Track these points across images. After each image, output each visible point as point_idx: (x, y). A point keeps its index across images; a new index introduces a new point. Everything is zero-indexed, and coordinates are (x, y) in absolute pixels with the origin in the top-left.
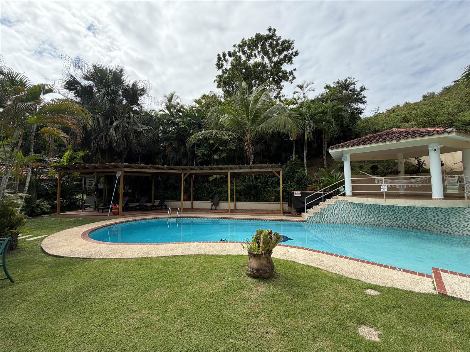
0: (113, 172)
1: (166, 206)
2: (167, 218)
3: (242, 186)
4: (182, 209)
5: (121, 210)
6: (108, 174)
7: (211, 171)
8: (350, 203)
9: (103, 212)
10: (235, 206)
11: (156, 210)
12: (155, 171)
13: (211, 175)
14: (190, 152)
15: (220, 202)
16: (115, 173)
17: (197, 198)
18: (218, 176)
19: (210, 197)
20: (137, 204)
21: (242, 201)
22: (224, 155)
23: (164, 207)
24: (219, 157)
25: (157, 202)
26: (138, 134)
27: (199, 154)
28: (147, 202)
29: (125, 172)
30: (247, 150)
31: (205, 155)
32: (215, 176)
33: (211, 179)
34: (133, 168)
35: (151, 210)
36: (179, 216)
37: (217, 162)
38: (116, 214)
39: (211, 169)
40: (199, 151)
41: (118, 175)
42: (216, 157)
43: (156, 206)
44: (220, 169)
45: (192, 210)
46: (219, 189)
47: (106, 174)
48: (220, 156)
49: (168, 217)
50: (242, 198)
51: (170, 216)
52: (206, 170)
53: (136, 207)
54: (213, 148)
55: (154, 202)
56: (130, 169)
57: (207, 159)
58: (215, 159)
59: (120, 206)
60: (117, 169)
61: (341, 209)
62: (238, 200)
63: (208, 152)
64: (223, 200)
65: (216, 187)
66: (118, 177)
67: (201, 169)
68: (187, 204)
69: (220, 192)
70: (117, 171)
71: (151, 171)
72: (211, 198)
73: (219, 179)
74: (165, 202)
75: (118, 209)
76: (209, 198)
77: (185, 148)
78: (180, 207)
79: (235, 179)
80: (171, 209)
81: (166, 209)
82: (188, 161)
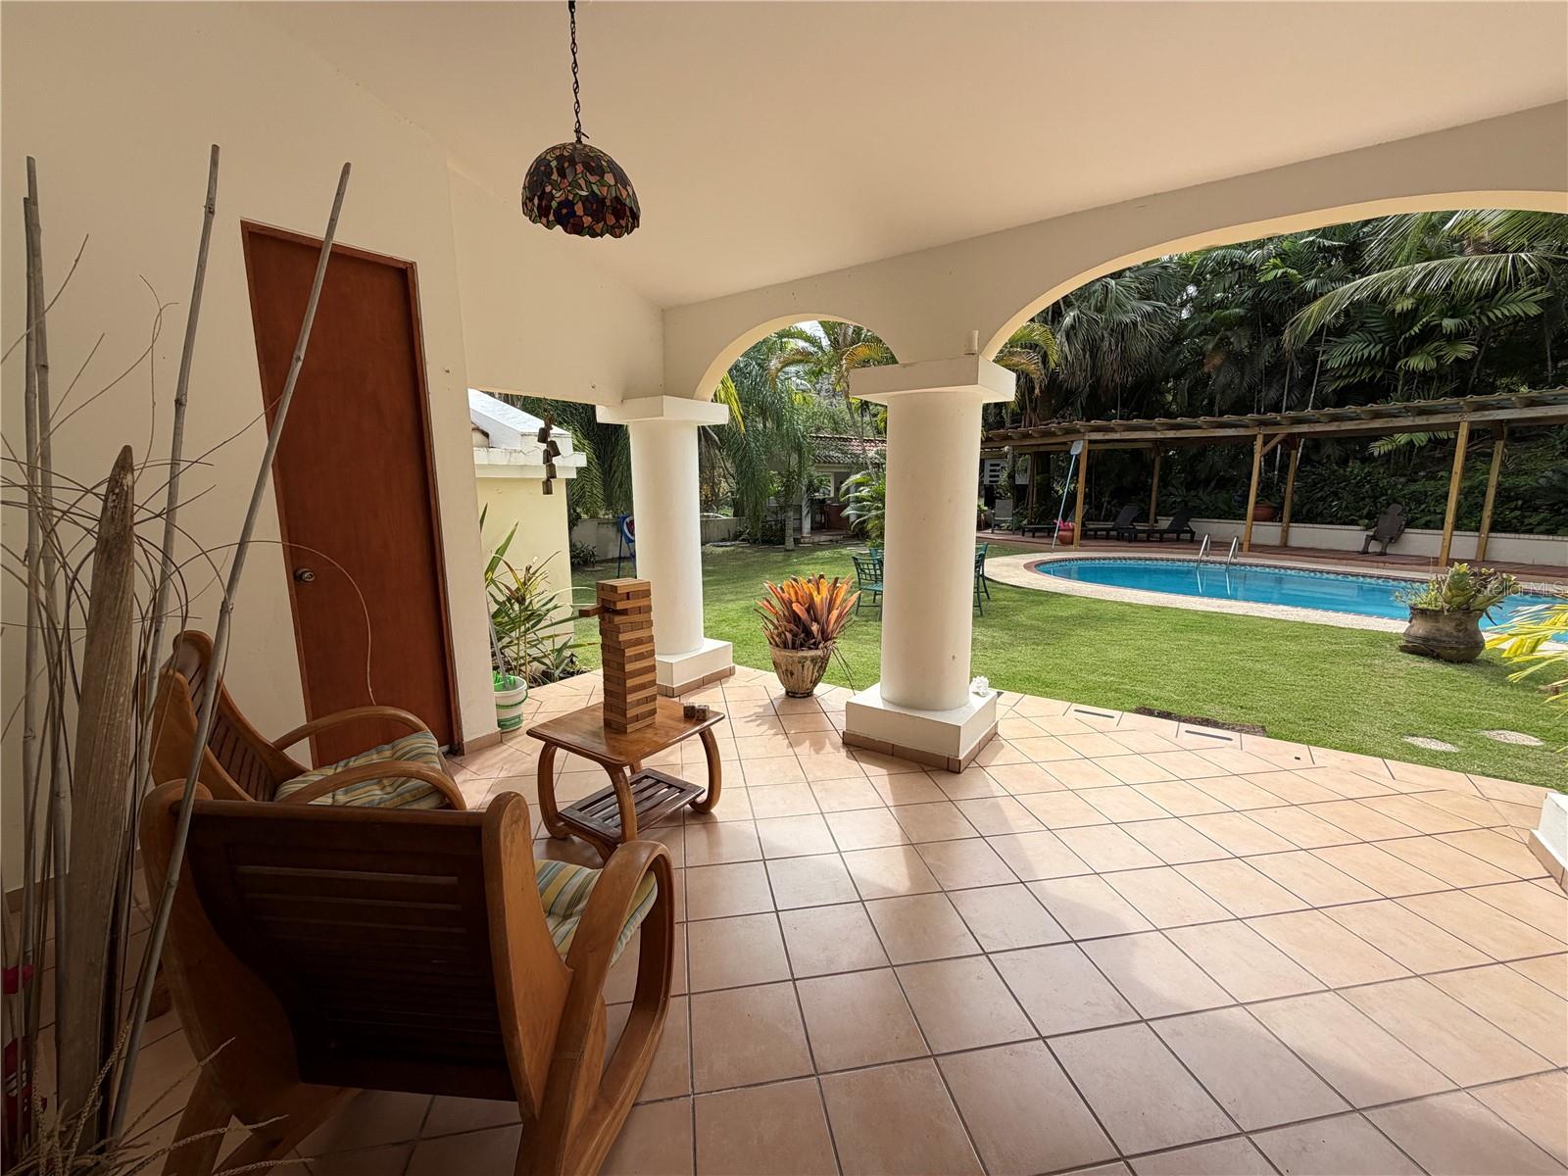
1: (1193, 533)
3: (1549, 474)
4: (1246, 546)
7: (1377, 424)
9: (1034, 537)
10: (1483, 549)
12: (1171, 434)
13: (1389, 432)
14: (1298, 359)
15: (1407, 530)
16: (1068, 445)
17: (1307, 514)
18: (1420, 438)
19: (1365, 512)
21: (1530, 532)
22: (1466, 350)
23: (1189, 535)
24: (1433, 364)
25: (1165, 523)
26: (1122, 332)
27: (1334, 364)
28: (1135, 520)
31: (1369, 362)
32: (1402, 439)
33: (1379, 448)
34: (1112, 430)
35: (1148, 540)
36: (1234, 560)
37: (1424, 382)
39: (1377, 415)
40: (1336, 352)
41: (1077, 449)
42: (1417, 363)
43: (1161, 532)
44: (1422, 412)
45: (1284, 548)
46: (1413, 487)
48: (1439, 359)
49: (1201, 561)
50: (1534, 520)
51: (1205, 558)
52: (1356, 419)
54: (1411, 328)
55: (1156, 521)
56: (1104, 435)
57: (1374, 376)
58: (1411, 375)
59: (1076, 524)
60: (1074, 435)
62: (1500, 526)
63: (1380, 346)
64: (1427, 526)
65: (1402, 480)
66: (1076, 456)
67: (1335, 418)
68: (1269, 533)
69: (1417, 499)
70: (1072, 442)
71: (1159, 435)
72: (1370, 516)
73: (1421, 448)
74: (1190, 523)
76: (1361, 517)
77: (1279, 348)
78: (1242, 539)
79: (1499, 446)
80: (1211, 542)
81: (1193, 541)
82: (1286, 392)
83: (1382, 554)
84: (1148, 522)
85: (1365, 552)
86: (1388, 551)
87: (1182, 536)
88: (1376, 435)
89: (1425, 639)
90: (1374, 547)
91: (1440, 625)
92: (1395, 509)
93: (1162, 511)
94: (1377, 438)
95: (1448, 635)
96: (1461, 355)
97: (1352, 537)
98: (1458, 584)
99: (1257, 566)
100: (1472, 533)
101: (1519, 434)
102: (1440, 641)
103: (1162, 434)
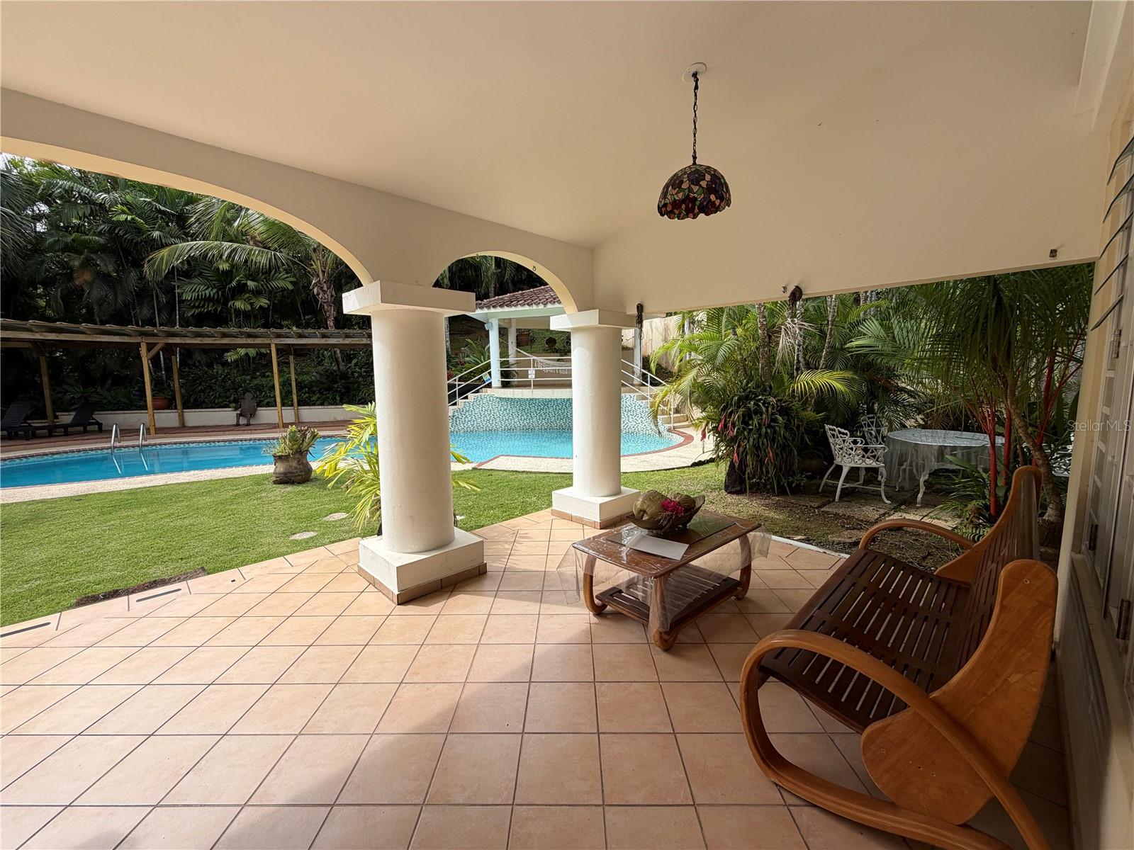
1: (100, 425)
2: (108, 448)
3: (314, 374)
4: (152, 431)
7: (226, 341)
8: (497, 398)
10: (297, 416)
11: (66, 434)
12: (52, 336)
13: (234, 347)
14: (160, 288)
15: (258, 408)
17: (194, 402)
18: (252, 352)
19: (232, 398)
21: (314, 405)
22: (263, 302)
23: (96, 427)
24: (249, 308)
25: (66, 418)
27: (187, 296)
28: (27, 418)
30: (318, 294)
31: (209, 299)
32: (242, 351)
33: (230, 357)
35: (50, 436)
36: (144, 443)
37: (247, 317)
39: (224, 335)
40: (188, 288)
42: (239, 304)
43: (66, 427)
44: (250, 336)
45: (183, 428)
46: (256, 382)
48: (251, 304)
49: (115, 447)
50: (314, 398)
51: (119, 444)
52: (212, 337)
54: (231, 282)
55: (56, 417)
57: (216, 310)
58: (238, 312)
61: (484, 409)
62: (302, 403)
63: (215, 290)
64: (268, 405)
65: (248, 377)
67: (198, 335)
68: (168, 418)
69: (259, 388)
71: (38, 336)
72: (236, 401)
73: (254, 358)
74: (94, 416)
76: (230, 402)
77: (142, 277)
78: (148, 425)
79: (291, 358)
80: (120, 430)
81: (102, 431)
82: (156, 312)
83: (248, 425)
84: (47, 419)
85: (238, 425)
86: (251, 423)
87: (89, 428)
88: (228, 348)
89: (285, 474)
90: (243, 421)
91: (290, 463)
92: (249, 396)
93: (60, 406)
94: (227, 351)
95: (296, 468)
96: (262, 304)
97: (227, 416)
98: (293, 438)
99: (165, 444)
100: (291, 408)
101: (300, 352)
102: (292, 473)
103: (41, 335)
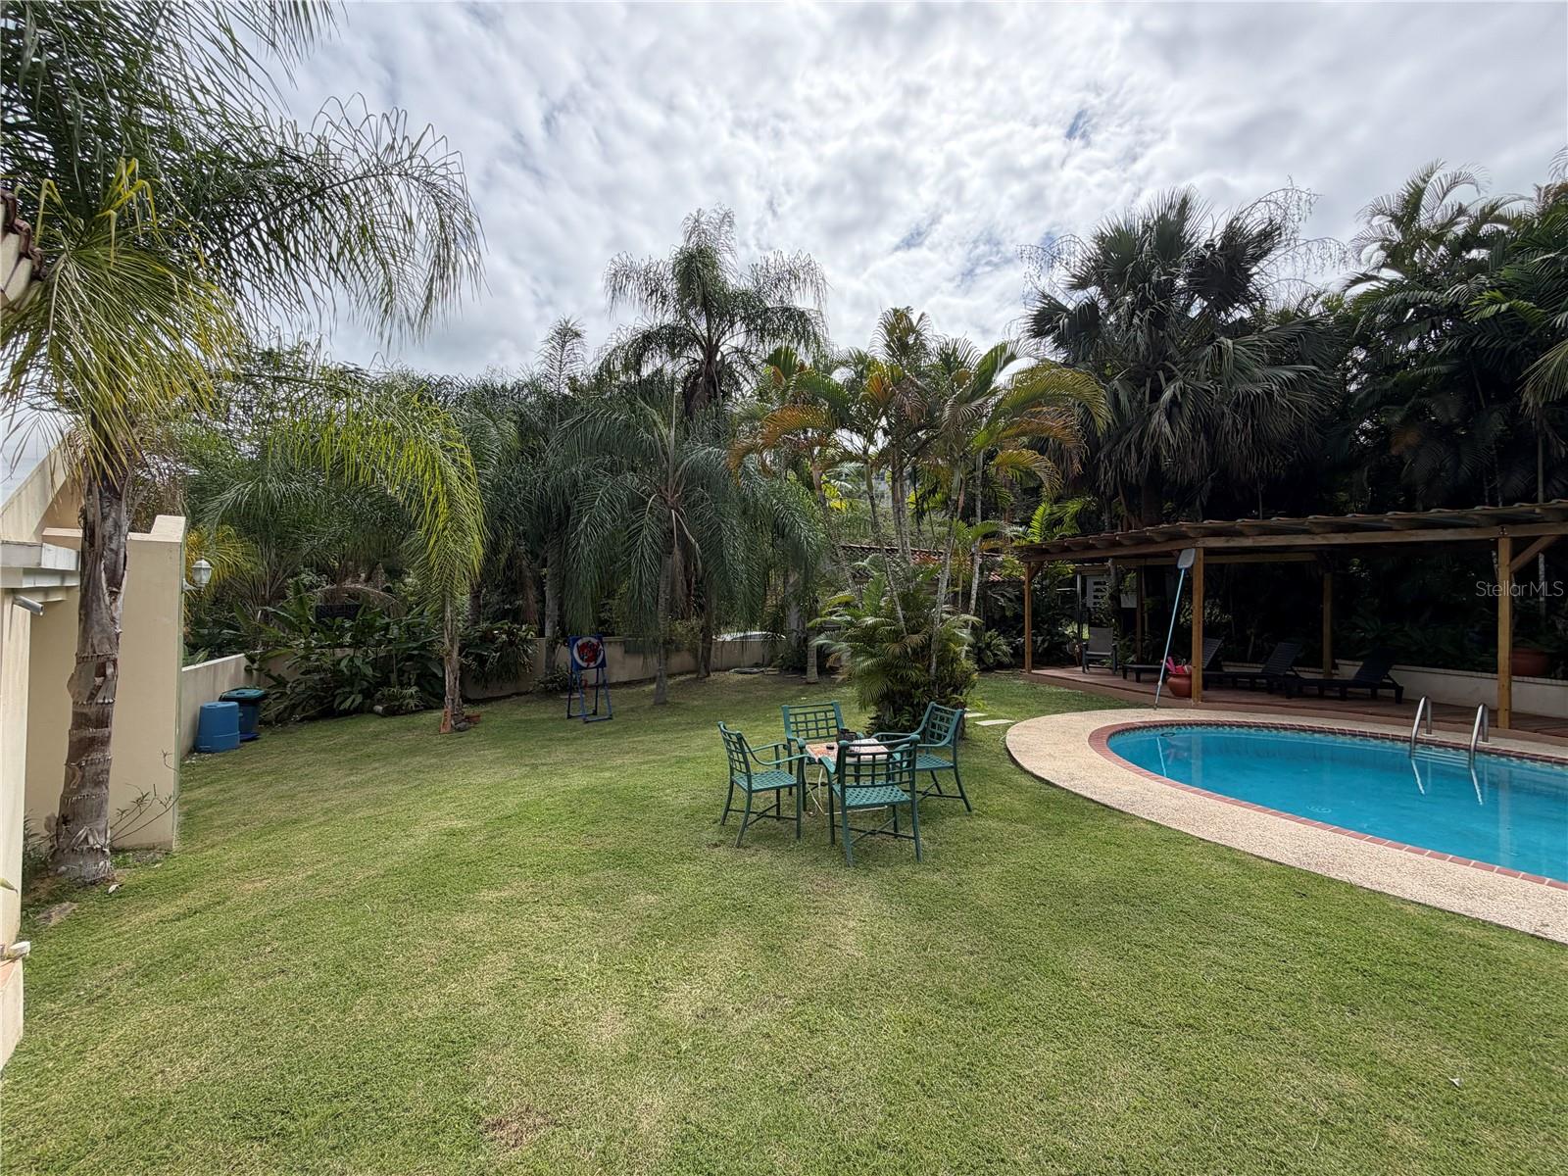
0: (1169, 554)
1: (1399, 690)
2: (1406, 740)
4: (1503, 717)
5: (1197, 680)
6: (1150, 562)
9: (1138, 680)
11: (1343, 697)
12: (1339, 539)
16: (1173, 556)
20: (1257, 669)
23: (1392, 693)
25: (1349, 670)
26: (1251, 407)
28: (1298, 663)
29: (1209, 552)
34: (1240, 534)
35: (1321, 696)
36: (1483, 744)
38: (1181, 694)
41: (1185, 562)
43: (1344, 685)
47: (1142, 562)
49: (1417, 741)
51: (1424, 736)
53: (1253, 677)
55: (1335, 666)
56: (1228, 541)
59: (1195, 667)
60: (1181, 542)
66: (1186, 569)
70: (1180, 551)
71: (1319, 540)
74: (1390, 673)
75: (1189, 677)
77: (1514, 415)
78: (1494, 703)
80: (1433, 704)
81: (1400, 703)
82: (1540, 478)
84: (1321, 667)
87: (1380, 692)
93: (1342, 651)
103: (1324, 538)
